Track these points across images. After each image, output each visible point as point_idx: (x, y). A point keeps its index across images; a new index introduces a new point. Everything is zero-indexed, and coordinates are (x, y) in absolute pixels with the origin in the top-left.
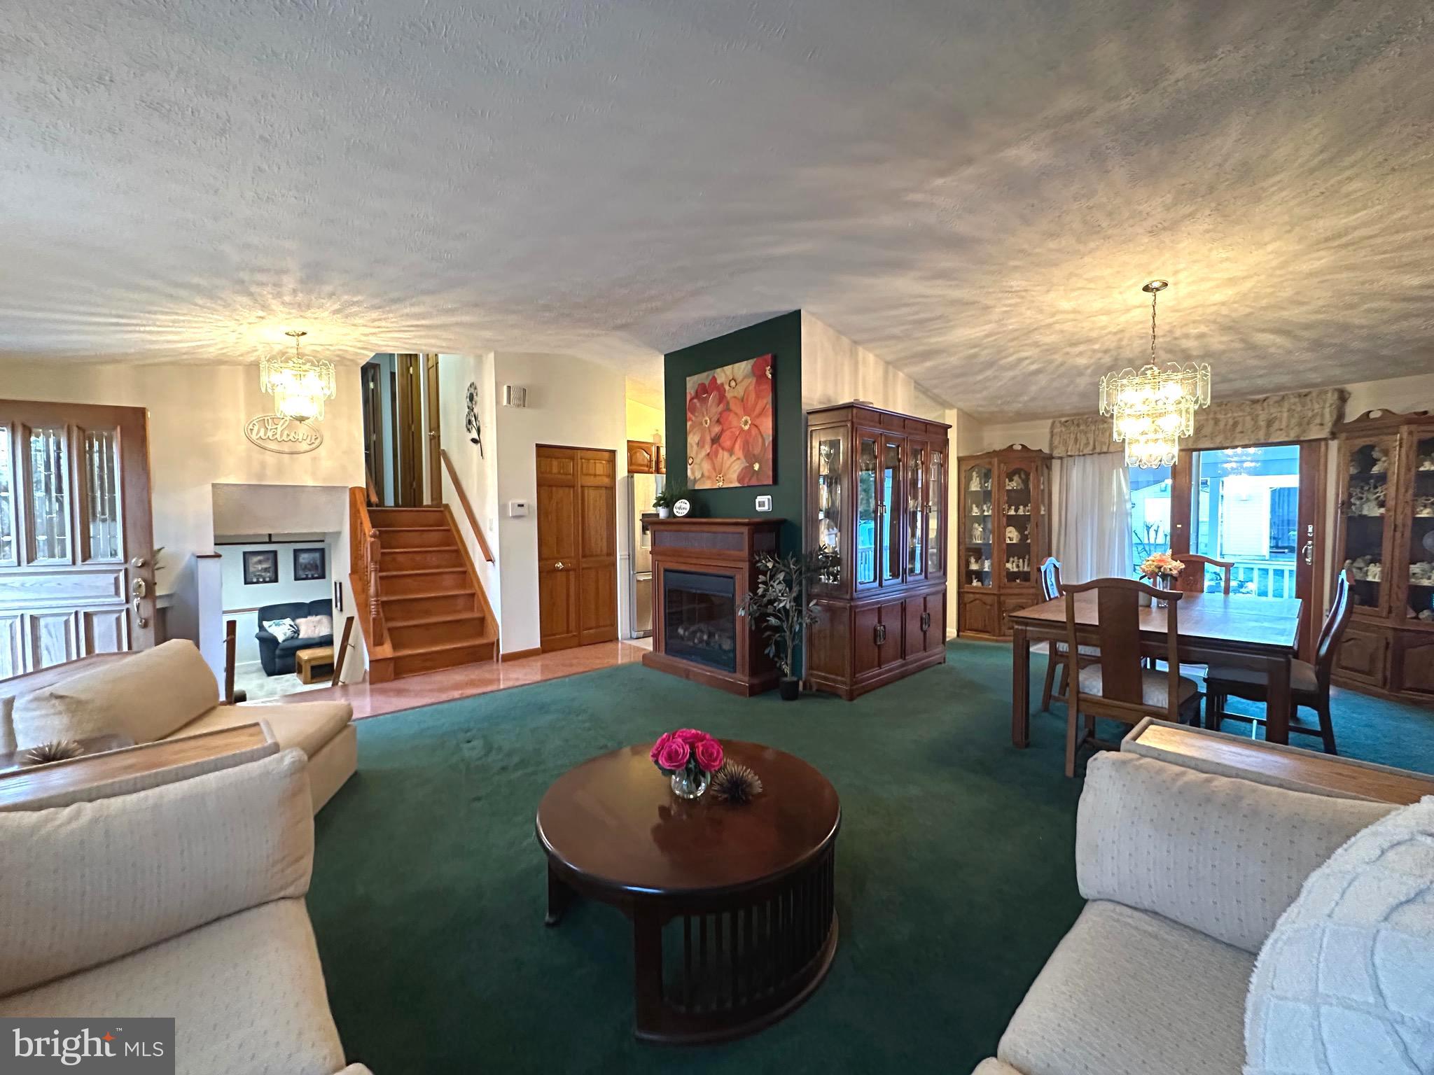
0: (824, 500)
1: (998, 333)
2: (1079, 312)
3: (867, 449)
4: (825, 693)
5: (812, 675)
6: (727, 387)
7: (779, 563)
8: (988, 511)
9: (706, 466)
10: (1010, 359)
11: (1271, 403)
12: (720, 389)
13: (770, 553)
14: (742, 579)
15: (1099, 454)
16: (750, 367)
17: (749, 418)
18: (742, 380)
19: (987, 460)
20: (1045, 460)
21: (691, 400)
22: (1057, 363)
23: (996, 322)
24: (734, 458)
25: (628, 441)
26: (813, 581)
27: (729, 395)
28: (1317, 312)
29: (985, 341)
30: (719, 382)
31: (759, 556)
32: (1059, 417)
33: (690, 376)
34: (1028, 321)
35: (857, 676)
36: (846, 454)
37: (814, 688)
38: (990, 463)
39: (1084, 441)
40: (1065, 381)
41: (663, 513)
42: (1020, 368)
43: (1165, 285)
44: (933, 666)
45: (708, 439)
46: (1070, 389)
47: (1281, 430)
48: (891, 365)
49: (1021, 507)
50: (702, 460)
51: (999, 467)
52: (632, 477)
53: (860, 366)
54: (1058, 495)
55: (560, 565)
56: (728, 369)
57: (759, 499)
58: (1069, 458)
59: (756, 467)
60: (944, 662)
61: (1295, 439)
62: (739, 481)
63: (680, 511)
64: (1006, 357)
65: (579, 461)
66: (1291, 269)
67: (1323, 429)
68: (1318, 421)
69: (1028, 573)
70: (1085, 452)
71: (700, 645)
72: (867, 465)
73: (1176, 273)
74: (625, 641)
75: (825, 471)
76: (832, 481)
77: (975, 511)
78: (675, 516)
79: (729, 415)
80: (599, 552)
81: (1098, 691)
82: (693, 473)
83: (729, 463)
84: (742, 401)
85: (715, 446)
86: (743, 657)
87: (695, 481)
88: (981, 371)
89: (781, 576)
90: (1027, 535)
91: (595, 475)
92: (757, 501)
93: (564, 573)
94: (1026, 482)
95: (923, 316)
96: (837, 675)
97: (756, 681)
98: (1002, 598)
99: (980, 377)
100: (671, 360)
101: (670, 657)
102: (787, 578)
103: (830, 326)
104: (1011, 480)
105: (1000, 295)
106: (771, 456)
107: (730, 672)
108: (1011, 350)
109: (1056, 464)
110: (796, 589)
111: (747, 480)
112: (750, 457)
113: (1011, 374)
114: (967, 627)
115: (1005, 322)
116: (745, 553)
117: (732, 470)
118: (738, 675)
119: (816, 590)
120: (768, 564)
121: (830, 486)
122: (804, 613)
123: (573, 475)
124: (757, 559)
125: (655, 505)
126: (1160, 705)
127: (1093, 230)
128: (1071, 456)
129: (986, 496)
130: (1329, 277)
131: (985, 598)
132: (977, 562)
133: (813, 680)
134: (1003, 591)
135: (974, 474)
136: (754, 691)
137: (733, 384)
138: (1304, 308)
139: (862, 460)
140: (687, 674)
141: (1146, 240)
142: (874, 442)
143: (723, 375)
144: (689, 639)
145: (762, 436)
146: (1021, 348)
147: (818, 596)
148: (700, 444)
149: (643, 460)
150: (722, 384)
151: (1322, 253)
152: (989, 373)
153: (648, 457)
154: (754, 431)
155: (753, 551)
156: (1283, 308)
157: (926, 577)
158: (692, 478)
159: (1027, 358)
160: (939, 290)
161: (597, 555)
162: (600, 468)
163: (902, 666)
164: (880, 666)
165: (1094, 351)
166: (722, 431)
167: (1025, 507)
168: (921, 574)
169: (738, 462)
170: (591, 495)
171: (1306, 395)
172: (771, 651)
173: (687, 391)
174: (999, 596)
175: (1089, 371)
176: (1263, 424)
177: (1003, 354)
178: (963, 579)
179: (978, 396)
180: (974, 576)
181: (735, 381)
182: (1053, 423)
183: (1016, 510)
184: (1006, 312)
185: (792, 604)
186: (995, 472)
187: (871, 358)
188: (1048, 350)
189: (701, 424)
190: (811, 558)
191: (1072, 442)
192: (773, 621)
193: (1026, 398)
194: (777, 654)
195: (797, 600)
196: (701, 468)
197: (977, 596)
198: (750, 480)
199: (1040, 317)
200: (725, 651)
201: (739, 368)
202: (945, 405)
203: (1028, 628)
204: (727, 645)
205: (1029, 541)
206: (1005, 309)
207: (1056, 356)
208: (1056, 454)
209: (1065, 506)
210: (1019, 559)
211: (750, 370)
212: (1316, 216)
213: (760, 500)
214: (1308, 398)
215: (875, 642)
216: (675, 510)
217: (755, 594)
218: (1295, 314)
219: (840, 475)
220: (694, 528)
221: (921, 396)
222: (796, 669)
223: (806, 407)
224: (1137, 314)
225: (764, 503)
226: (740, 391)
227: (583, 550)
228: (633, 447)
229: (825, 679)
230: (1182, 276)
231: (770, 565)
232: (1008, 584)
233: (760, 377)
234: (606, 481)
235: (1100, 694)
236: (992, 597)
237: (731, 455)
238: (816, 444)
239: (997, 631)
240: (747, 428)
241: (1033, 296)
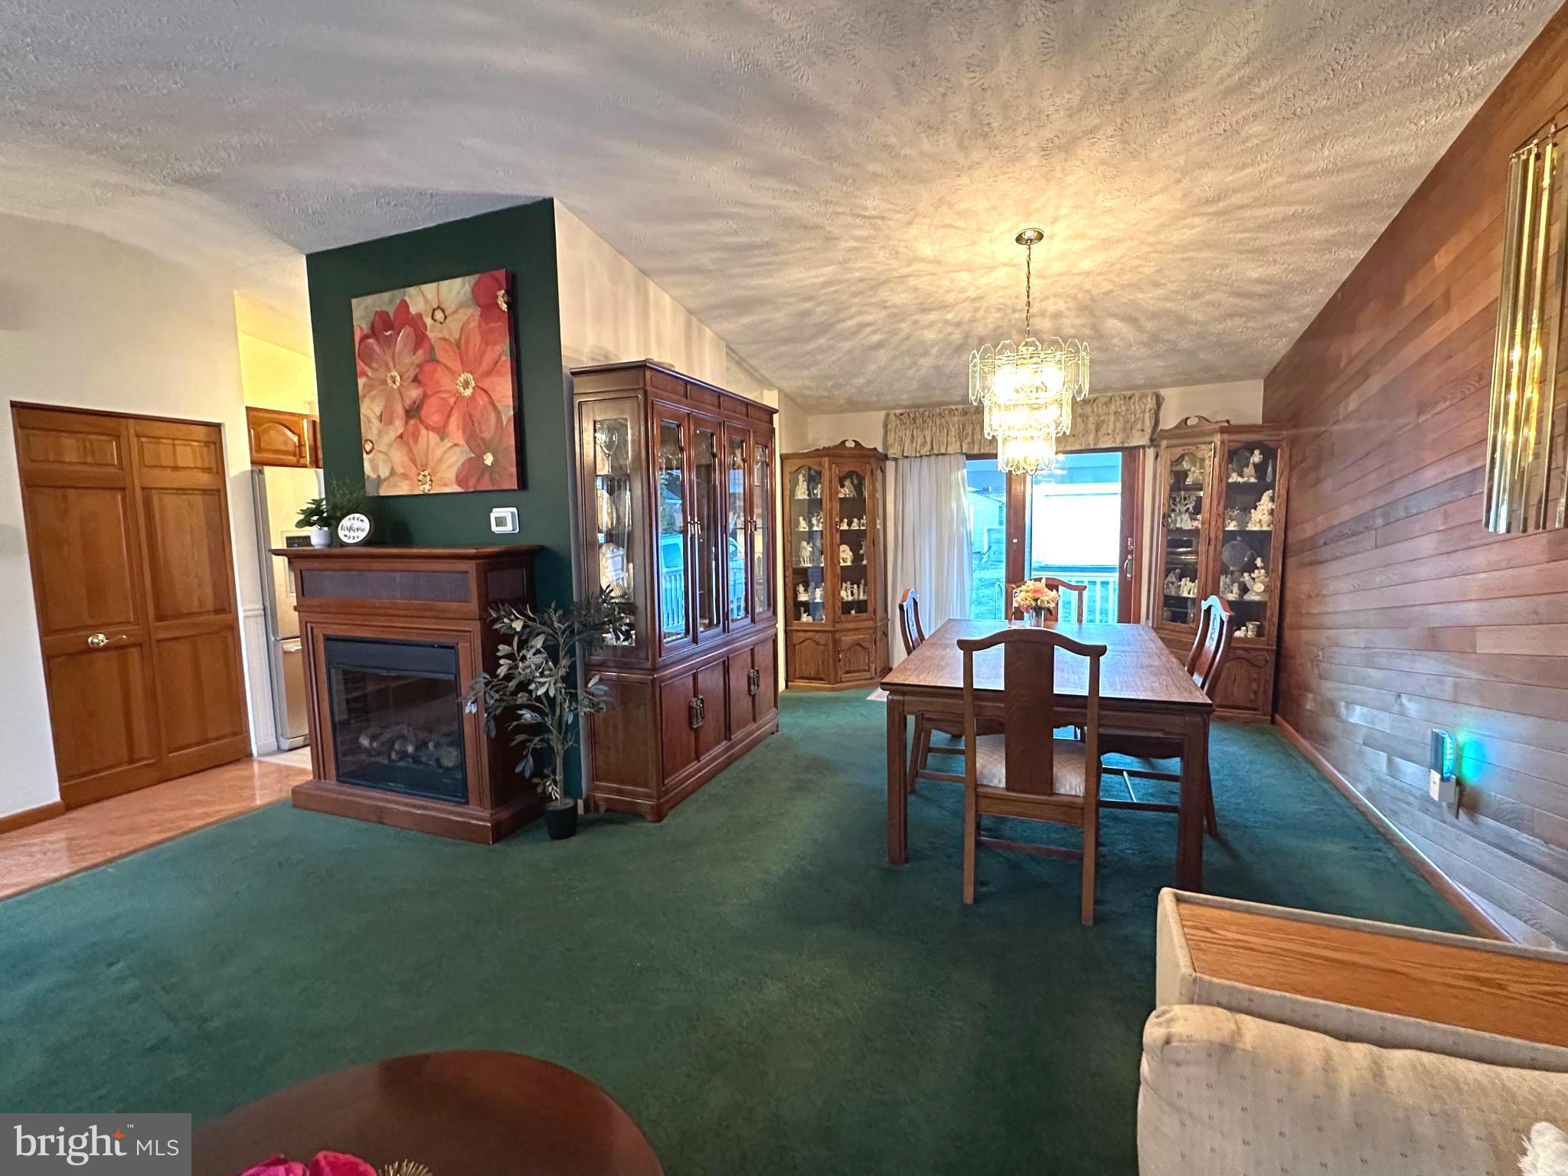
0: (605, 518)
1: (841, 282)
2: (939, 263)
3: (669, 436)
4: (621, 815)
5: (597, 788)
6: (428, 321)
7: (534, 620)
8: (818, 526)
9: (398, 456)
10: (850, 323)
11: (1100, 405)
12: (416, 324)
13: (518, 604)
14: (470, 650)
15: (937, 455)
16: (468, 288)
17: (470, 377)
18: (455, 312)
19: (817, 459)
20: (878, 459)
21: (362, 340)
22: (903, 335)
23: (840, 263)
24: (448, 444)
25: (248, 409)
26: (592, 643)
27: (432, 335)
28: (1167, 299)
29: (822, 292)
30: (413, 310)
31: (497, 611)
32: (894, 408)
33: (357, 297)
34: (879, 268)
35: (666, 782)
36: (636, 442)
37: (602, 809)
38: (820, 464)
39: (920, 441)
40: (908, 361)
41: (317, 536)
42: (861, 336)
43: (1040, 237)
44: (765, 738)
45: (399, 410)
46: (910, 373)
47: (1108, 434)
48: (696, 315)
49: (855, 520)
50: (390, 446)
51: (830, 468)
52: (261, 472)
53: (652, 312)
54: (893, 505)
55: (100, 639)
56: (429, 289)
57: (497, 513)
58: (906, 460)
59: (489, 459)
60: (777, 731)
61: (1121, 445)
62: (459, 484)
63: (352, 534)
64: (845, 320)
65: (134, 440)
66: (1163, 237)
67: (1144, 436)
68: (1139, 426)
69: (865, 602)
70: (923, 452)
71: (402, 764)
72: (668, 461)
73: (1055, 220)
74: (263, 759)
75: (604, 468)
76: (614, 486)
77: (803, 526)
78: (343, 545)
79: (435, 371)
80: (195, 607)
81: (1000, 782)
82: (375, 468)
83: (439, 453)
84: (458, 346)
85: (412, 422)
86: (480, 774)
87: (379, 482)
88: (813, 337)
89: (538, 642)
90: (863, 555)
91: (176, 468)
92: (493, 516)
93: (113, 654)
94: (859, 488)
95: (743, 239)
96: (636, 784)
97: (504, 815)
98: (837, 636)
99: (810, 347)
100: (317, 264)
101: (346, 788)
102: (549, 643)
103: (602, 236)
104: (843, 486)
105: (850, 220)
106: (513, 442)
107: (459, 804)
108: (853, 310)
109: (890, 466)
110: (564, 662)
111: (472, 481)
112: (476, 443)
113: (847, 345)
114: (797, 676)
115: (852, 265)
116: (473, 606)
117: (444, 466)
118: (473, 809)
119: (597, 657)
120: (514, 625)
121: (611, 492)
122: (580, 697)
123: (120, 466)
124: (494, 615)
125: (301, 524)
126: (1073, 793)
127: (980, 132)
128: (907, 457)
129: (814, 506)
130: (1190, 254)
131: (817, 636)
132: (806, 590)
133: (600, 795)
134: (838, 626)
135: (801, 477)
136: (501, 833)
137: (439, 315)
138: (1160, 292)
139: (661, 455)
140: (379, 816)
141: (1035, 162)
142: (679, 426)
143: (420, 298)
144: (379, 753)
145: (495, 407)
146: (864, 309)
147: (603, 665)
148: (386, 418)
149: (286, 444)
150: (420, 316)
151: (1197, 220)
152: (822, 341)
153: (296, 439)
154: (482, 400)
155: (488, 602)
156: (1140, 289)
157: (753, 621)
158: (373, 476)
159: (869, 324)
160: (767, 195)
161: (190, 614)
162: (186, 455)
163: (727, 750)
164: (698, 758)
165: (947, 322)
166: (425, 397)
167: (859, 519)
168: (746, 617)
169: (457, 449)
170: (169, 506)
171: (1130, 398)
172: (526, 766)
173: (355, 323)
174: (834, 632)
175: (935, 350)
176: (1092, 427)
177: (842, 315)
178: (791, 615)
179: (806, 373)
180: (802, 609)
181: (443, 311)
182: (887, 415)
183: (850, 524)
184: (850, 250)
185: (559, 685)
186: (826, 474)
187: (667, 300)
188: (895, 315)
189: (384, 382)
190: (588, 609)
191: (907, 441)
192: (528, 716)
193: (861, 380)
194: (538, 772)
195: (569, 680)
196: (389, 460)
197: (809, 635)
198: (478, 480)
199: (893, 263)
200: (447, 769)
201: (450, 290)
202: (765, 383)
203: (906, 698)
204: (450, 759)
205: (865, 562)
206: (854, 244)
207: (903, 325)
208: (891, 453)
209: (900, 520)
210: (852, 584)
211: (469, 294)
212: (1206, 165)
213: (497, 515)
214: (1132, 400)
215: (690, 724)
216: (341, 533)
217: (494, 675)
218: (1148, 298)
219: (628, 475)
220: (376, 565)
221: (735, 368)
222: (570, 789)
223: (569, 364)
224: (1000, 276)
225: (504, 520)
226: (453, 330)
227: (157, 606)
228: (257, 419)
229: (620, 792)
230: (1061, 226)
231: (518, 626)
232: (843, 618)
233: (487, 307)
234: (204, 479)
235: (1003, 784)
236: (827, 634)
237: (442, 439)
238: (588, 427)
239: (832, 677)
240: (468, 392)
241: (890, 229)
